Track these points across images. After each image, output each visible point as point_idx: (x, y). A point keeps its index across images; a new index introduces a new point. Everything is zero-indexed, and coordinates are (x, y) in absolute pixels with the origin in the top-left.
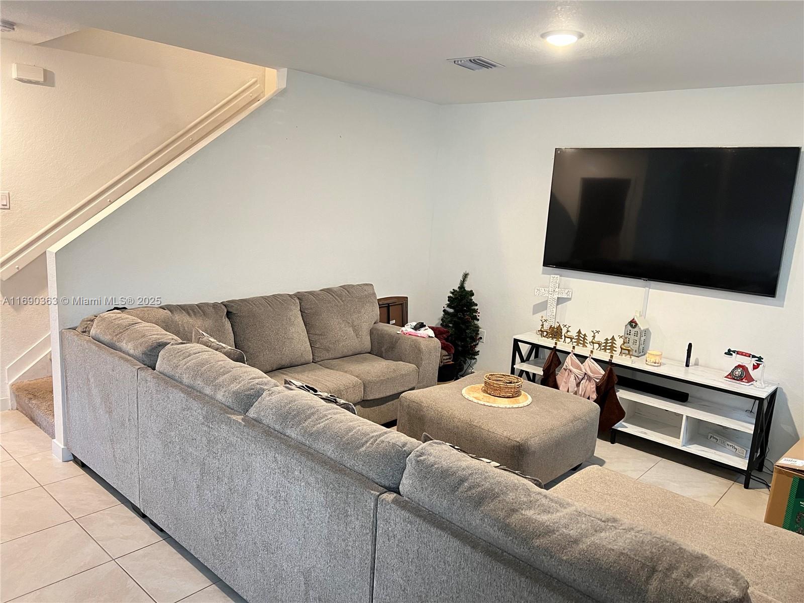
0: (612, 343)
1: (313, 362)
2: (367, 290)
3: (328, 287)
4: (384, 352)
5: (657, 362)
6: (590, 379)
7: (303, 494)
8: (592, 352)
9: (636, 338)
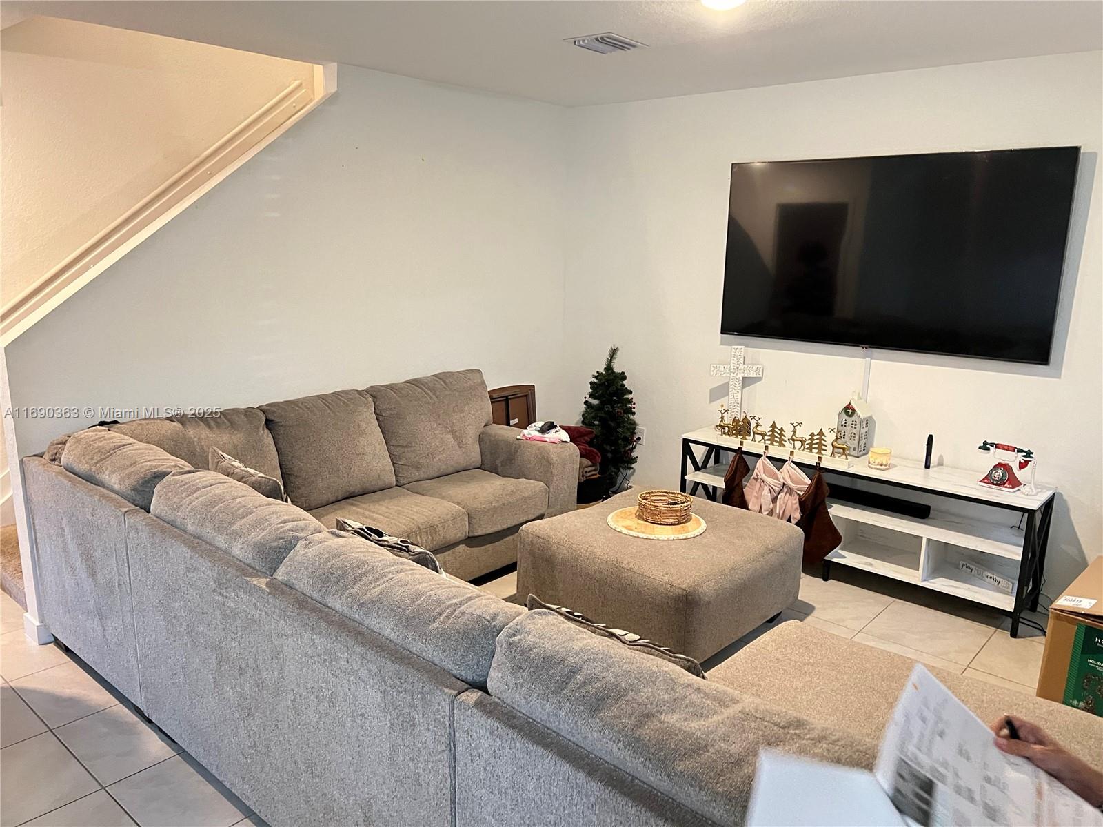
0: (820, 439)
1: (396, 485)
2: (471, 378)
3: (416, 377)
4: (500, 465)
5: (884, 463)
6: (790, 491)
7: (354, 693)
8: (792, 453)
9: (854, 431)
